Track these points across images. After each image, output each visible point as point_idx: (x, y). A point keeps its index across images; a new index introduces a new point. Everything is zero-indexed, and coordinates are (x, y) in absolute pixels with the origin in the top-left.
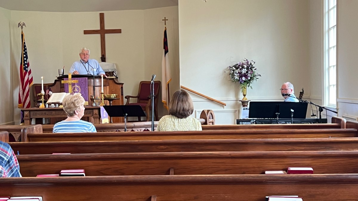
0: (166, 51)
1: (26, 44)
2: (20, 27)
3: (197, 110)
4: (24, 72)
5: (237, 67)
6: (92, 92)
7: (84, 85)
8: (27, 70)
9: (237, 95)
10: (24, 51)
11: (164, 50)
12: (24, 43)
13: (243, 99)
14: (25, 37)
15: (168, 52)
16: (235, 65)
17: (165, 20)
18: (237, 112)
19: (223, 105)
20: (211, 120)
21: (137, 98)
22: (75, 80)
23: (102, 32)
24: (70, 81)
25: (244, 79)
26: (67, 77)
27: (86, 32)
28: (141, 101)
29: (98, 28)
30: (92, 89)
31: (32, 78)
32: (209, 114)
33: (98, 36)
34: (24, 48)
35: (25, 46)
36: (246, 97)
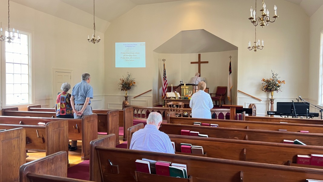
0: (230, 72)
2: (163, 61)
3: (246, 102)
9: (268, 95)
14: (165, 66)
17: (230, 57)
18: (268, 104)
19: (260, 100)
20: (254, 109)
21: (215, 95)
22: (187, 86)
23: (199, 63)
24: (185, 87)
26: (183, 85)
27: (192, 63)
28: (217, 96)
29: (197, 61)
30: (195, 90)
32: (253, 106)
33: (197, 65)
36: (273, 97)
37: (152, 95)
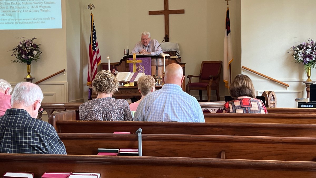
0: (228, 31)
1: (95, 25)
2: (90, 8)
3: (258, 91)
4: (93, 52)
5: (301, 47)
6: (155, 71)
7: (147, 64)
8: (96, 50)
9: (300, 76)
10: (93, 31)
11: (226, 30)
12: (93, 24)
13: (307, 80)
14: (94, 18)
15: (230, 32)
16: (299, 45)
18: (301, 93)
19: (285, 86)
20: (272, 102)
21: (199, 78)
22: (139, 60)
23: (166, 12)
24: (134, 61)
25: (308, 59)
27: (151, 13)
28: (203, 81)
29: (162, 9)
30: (155, 68)
31: (100, 57)
32: (270, 95)
33: (162, 17)
34: (93, 28)
35: (94, 27)
36: (310, 78)
37: (67, 81)
